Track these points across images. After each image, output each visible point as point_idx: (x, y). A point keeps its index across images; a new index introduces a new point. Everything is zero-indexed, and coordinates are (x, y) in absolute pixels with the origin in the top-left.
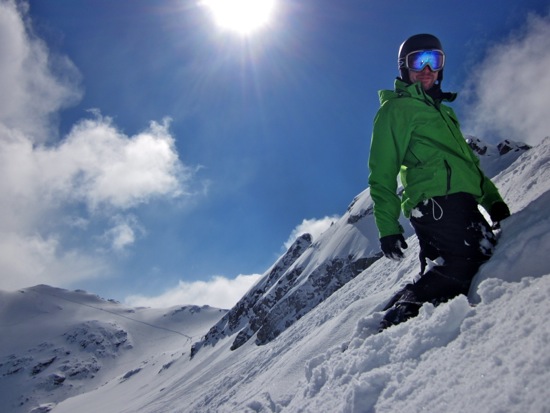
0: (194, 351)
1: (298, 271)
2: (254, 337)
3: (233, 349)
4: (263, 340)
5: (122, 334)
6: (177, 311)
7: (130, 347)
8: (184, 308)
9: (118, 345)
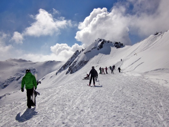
0: (56, 74)
1: (76, 61)
2: (70, 73)
3: (66, 74)
4: (71, 73)
5: (34, 69)
6: (47, 62)
7: (37, 72)
8: (48, 62)
9: (34, 72)
